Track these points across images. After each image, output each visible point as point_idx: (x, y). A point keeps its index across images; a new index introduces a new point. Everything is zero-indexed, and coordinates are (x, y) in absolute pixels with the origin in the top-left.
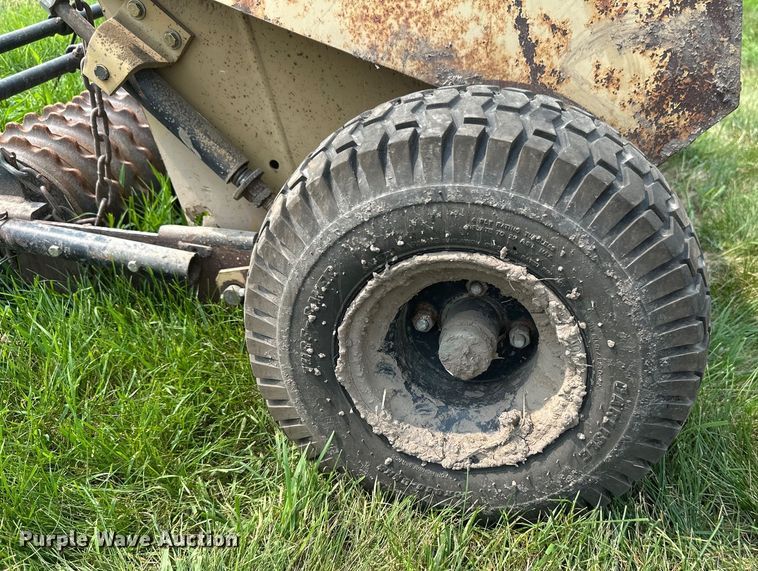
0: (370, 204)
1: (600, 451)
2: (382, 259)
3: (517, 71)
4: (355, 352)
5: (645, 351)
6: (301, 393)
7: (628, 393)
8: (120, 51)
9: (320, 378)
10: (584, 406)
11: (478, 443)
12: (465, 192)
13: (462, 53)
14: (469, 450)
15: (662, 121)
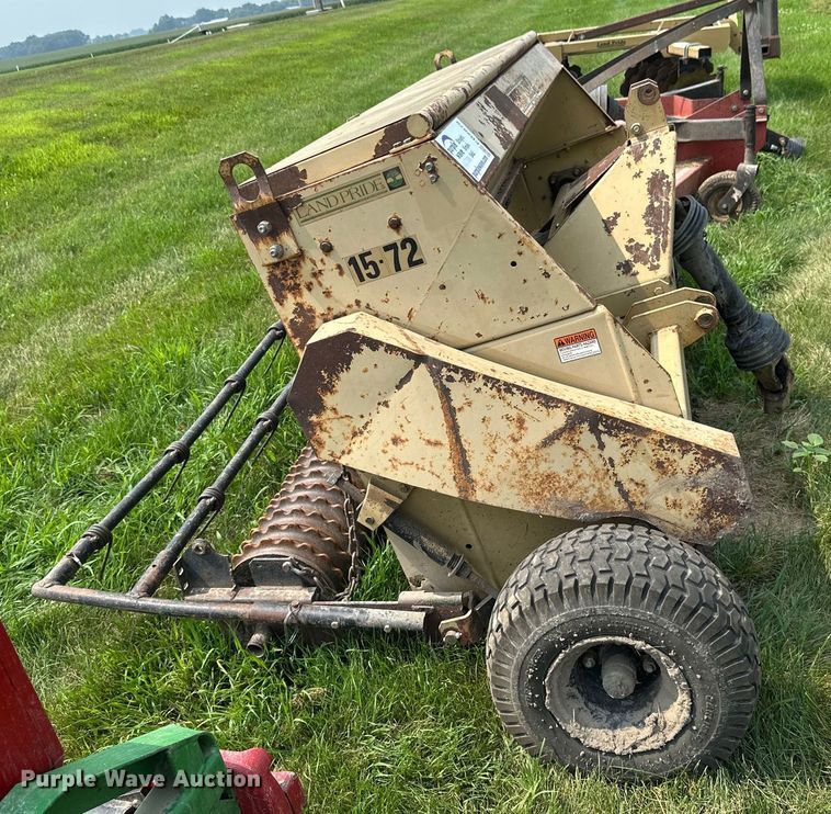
0: (557, 618)
1: (707, 735)
2: (566, 644)
3: (620, 506)
4: (555, 690)
5: (718, 679)
6: (527, 718)
7: (714, 702)
8: (380, 507)
9: (537, 708)
10: (692, 710)
11: (634, 737)
12: (606, 609)
13: (588, 502)
14: (630, 742)
15: (711, 521)
